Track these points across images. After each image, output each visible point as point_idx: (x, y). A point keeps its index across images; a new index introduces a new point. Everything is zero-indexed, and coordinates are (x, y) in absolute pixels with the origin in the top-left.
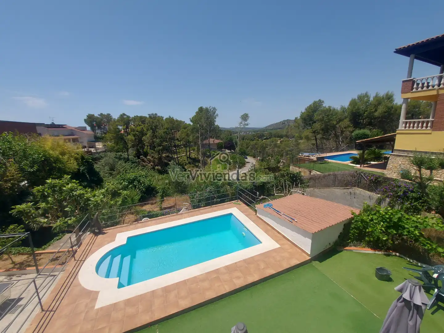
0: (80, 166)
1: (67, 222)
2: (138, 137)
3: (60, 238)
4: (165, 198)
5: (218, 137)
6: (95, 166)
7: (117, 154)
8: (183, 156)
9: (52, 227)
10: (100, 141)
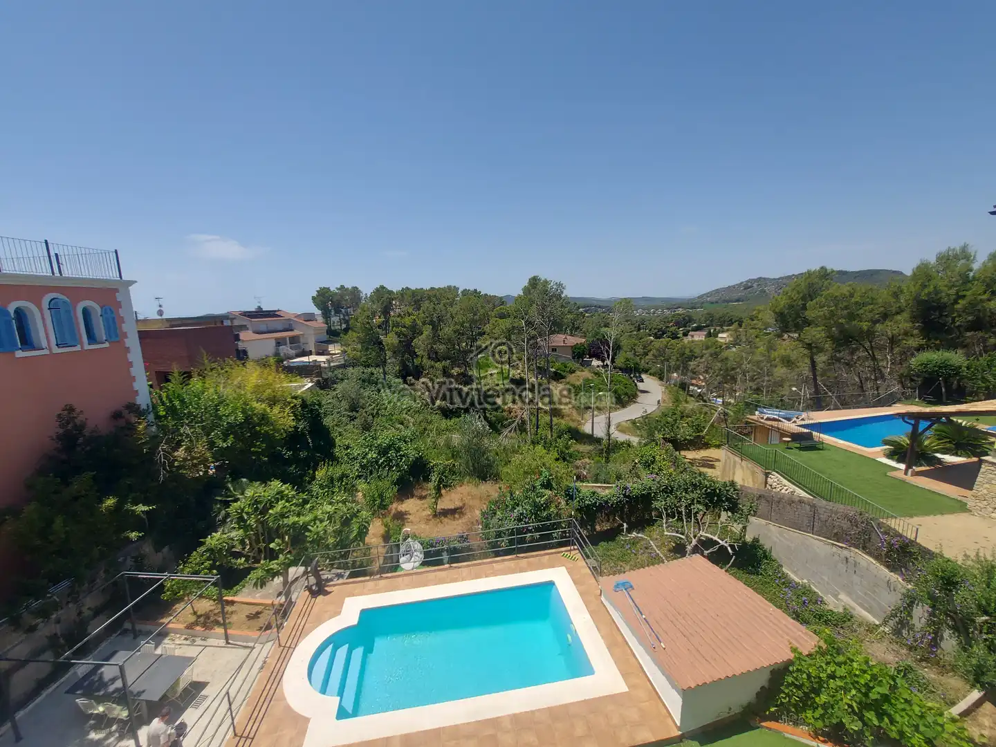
2: (406, 338)
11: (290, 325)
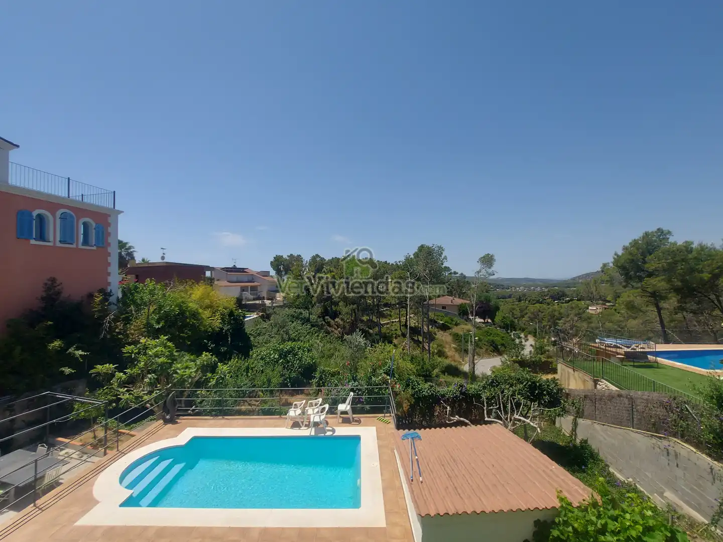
7: (297, 310)
8: (396, 322)
11: (253, 279)
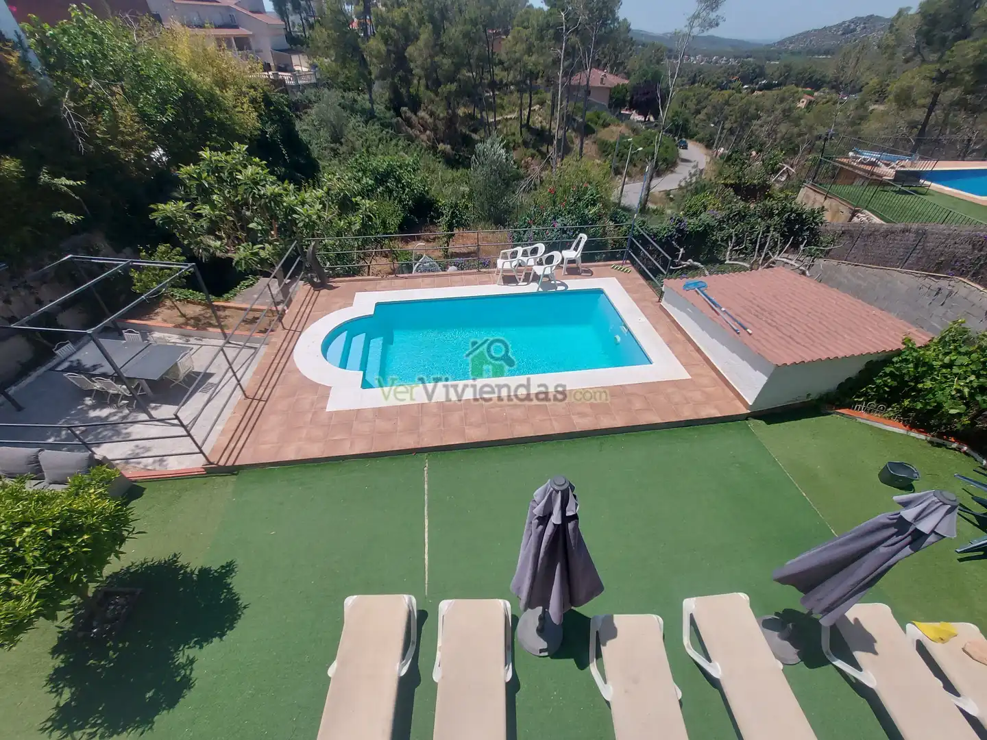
0: (264, 124)
1: (256, 254)
2: (396, 45)
3: (252, 285)
4: (456, 231)
5: (617, 67)
6: (299, 126)
7: (346, 94)
9: (231, 259)
10: (301, 52)
